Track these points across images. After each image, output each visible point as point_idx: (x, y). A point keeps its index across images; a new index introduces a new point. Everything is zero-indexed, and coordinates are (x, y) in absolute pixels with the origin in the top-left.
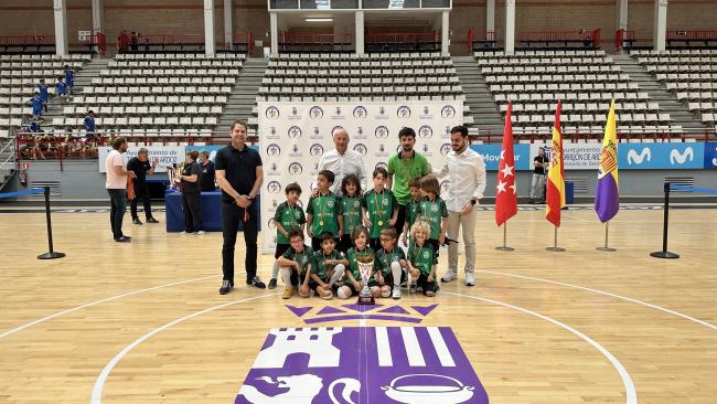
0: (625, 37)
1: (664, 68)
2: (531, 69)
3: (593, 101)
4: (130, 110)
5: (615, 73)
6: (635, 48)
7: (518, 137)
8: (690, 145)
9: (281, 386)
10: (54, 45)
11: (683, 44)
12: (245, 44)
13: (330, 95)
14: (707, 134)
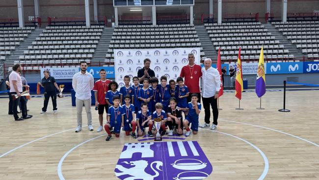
0: (269, 16)
1: (286, 29)
2: (229, 31)
3: (256, 45)
4: (54, 51)
5: (265, 32)
6: (274, 21)
7: (223, 61)
9: (132, 165)
10: (18, 23)
11: (294, 19)
12: (103, 21)
13: (142, 43)
14: (304, 58)
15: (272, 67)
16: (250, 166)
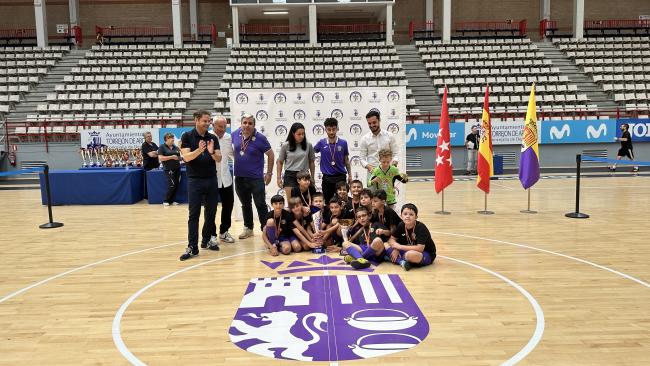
1: (582, 54)
2: (466, 56)
3: (520, 84)
4: (108, 96)
5: (539, 59)
6: (557, 37)
7: (454, 117)
8: (605, 122)
9: (264, 319)
10: (36, 38)
12: (209, 35)
13: (288, 81)
14: (618, 111)
15: (554, 130)
16: (504, 324)
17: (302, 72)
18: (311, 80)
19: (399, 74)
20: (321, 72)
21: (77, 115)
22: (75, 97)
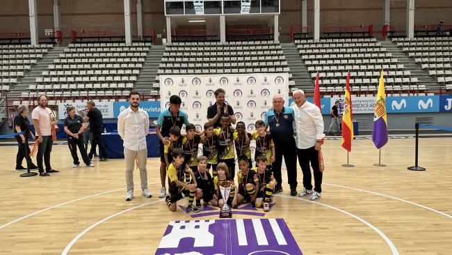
0: (388, 30)
1: (414, 49)
2: (331, 51)
3: (369, 70)
4: (78, 79)
5: (382, 52)
6: (395, 37)
7: (323, 94)
8: (431, 97)
10: (30, 39)
12: (150, 37)
13: (204, 68)
14: (441, 90)
15: (394, 103)
17: (215, 62)
18: (221, 68)
19: (283, 63)
20: (228, 62)
21: (56, 93)
22: (55, 80)
